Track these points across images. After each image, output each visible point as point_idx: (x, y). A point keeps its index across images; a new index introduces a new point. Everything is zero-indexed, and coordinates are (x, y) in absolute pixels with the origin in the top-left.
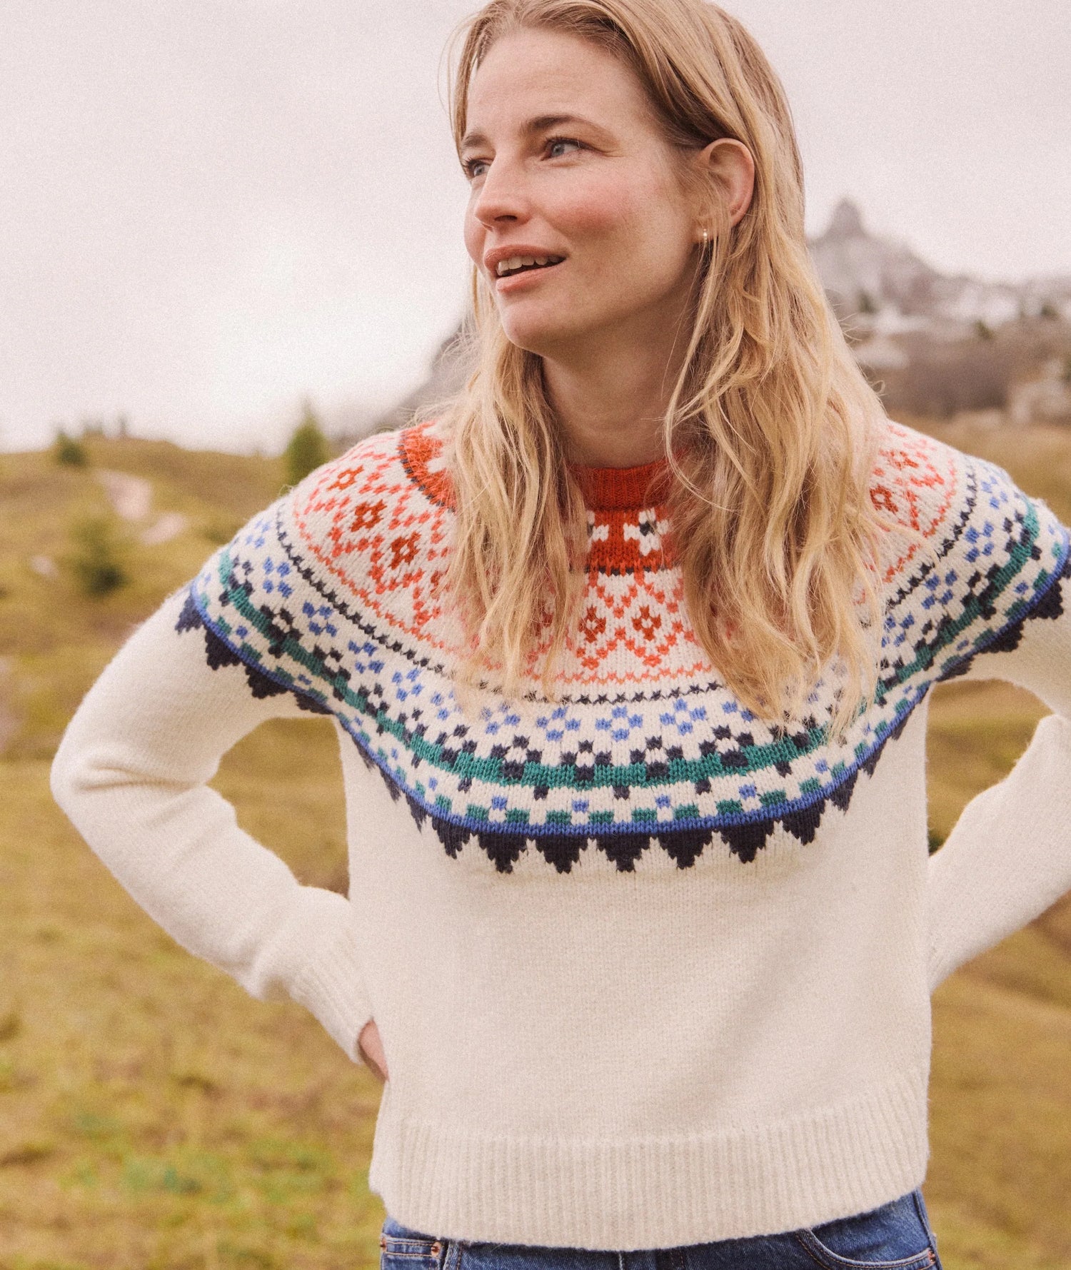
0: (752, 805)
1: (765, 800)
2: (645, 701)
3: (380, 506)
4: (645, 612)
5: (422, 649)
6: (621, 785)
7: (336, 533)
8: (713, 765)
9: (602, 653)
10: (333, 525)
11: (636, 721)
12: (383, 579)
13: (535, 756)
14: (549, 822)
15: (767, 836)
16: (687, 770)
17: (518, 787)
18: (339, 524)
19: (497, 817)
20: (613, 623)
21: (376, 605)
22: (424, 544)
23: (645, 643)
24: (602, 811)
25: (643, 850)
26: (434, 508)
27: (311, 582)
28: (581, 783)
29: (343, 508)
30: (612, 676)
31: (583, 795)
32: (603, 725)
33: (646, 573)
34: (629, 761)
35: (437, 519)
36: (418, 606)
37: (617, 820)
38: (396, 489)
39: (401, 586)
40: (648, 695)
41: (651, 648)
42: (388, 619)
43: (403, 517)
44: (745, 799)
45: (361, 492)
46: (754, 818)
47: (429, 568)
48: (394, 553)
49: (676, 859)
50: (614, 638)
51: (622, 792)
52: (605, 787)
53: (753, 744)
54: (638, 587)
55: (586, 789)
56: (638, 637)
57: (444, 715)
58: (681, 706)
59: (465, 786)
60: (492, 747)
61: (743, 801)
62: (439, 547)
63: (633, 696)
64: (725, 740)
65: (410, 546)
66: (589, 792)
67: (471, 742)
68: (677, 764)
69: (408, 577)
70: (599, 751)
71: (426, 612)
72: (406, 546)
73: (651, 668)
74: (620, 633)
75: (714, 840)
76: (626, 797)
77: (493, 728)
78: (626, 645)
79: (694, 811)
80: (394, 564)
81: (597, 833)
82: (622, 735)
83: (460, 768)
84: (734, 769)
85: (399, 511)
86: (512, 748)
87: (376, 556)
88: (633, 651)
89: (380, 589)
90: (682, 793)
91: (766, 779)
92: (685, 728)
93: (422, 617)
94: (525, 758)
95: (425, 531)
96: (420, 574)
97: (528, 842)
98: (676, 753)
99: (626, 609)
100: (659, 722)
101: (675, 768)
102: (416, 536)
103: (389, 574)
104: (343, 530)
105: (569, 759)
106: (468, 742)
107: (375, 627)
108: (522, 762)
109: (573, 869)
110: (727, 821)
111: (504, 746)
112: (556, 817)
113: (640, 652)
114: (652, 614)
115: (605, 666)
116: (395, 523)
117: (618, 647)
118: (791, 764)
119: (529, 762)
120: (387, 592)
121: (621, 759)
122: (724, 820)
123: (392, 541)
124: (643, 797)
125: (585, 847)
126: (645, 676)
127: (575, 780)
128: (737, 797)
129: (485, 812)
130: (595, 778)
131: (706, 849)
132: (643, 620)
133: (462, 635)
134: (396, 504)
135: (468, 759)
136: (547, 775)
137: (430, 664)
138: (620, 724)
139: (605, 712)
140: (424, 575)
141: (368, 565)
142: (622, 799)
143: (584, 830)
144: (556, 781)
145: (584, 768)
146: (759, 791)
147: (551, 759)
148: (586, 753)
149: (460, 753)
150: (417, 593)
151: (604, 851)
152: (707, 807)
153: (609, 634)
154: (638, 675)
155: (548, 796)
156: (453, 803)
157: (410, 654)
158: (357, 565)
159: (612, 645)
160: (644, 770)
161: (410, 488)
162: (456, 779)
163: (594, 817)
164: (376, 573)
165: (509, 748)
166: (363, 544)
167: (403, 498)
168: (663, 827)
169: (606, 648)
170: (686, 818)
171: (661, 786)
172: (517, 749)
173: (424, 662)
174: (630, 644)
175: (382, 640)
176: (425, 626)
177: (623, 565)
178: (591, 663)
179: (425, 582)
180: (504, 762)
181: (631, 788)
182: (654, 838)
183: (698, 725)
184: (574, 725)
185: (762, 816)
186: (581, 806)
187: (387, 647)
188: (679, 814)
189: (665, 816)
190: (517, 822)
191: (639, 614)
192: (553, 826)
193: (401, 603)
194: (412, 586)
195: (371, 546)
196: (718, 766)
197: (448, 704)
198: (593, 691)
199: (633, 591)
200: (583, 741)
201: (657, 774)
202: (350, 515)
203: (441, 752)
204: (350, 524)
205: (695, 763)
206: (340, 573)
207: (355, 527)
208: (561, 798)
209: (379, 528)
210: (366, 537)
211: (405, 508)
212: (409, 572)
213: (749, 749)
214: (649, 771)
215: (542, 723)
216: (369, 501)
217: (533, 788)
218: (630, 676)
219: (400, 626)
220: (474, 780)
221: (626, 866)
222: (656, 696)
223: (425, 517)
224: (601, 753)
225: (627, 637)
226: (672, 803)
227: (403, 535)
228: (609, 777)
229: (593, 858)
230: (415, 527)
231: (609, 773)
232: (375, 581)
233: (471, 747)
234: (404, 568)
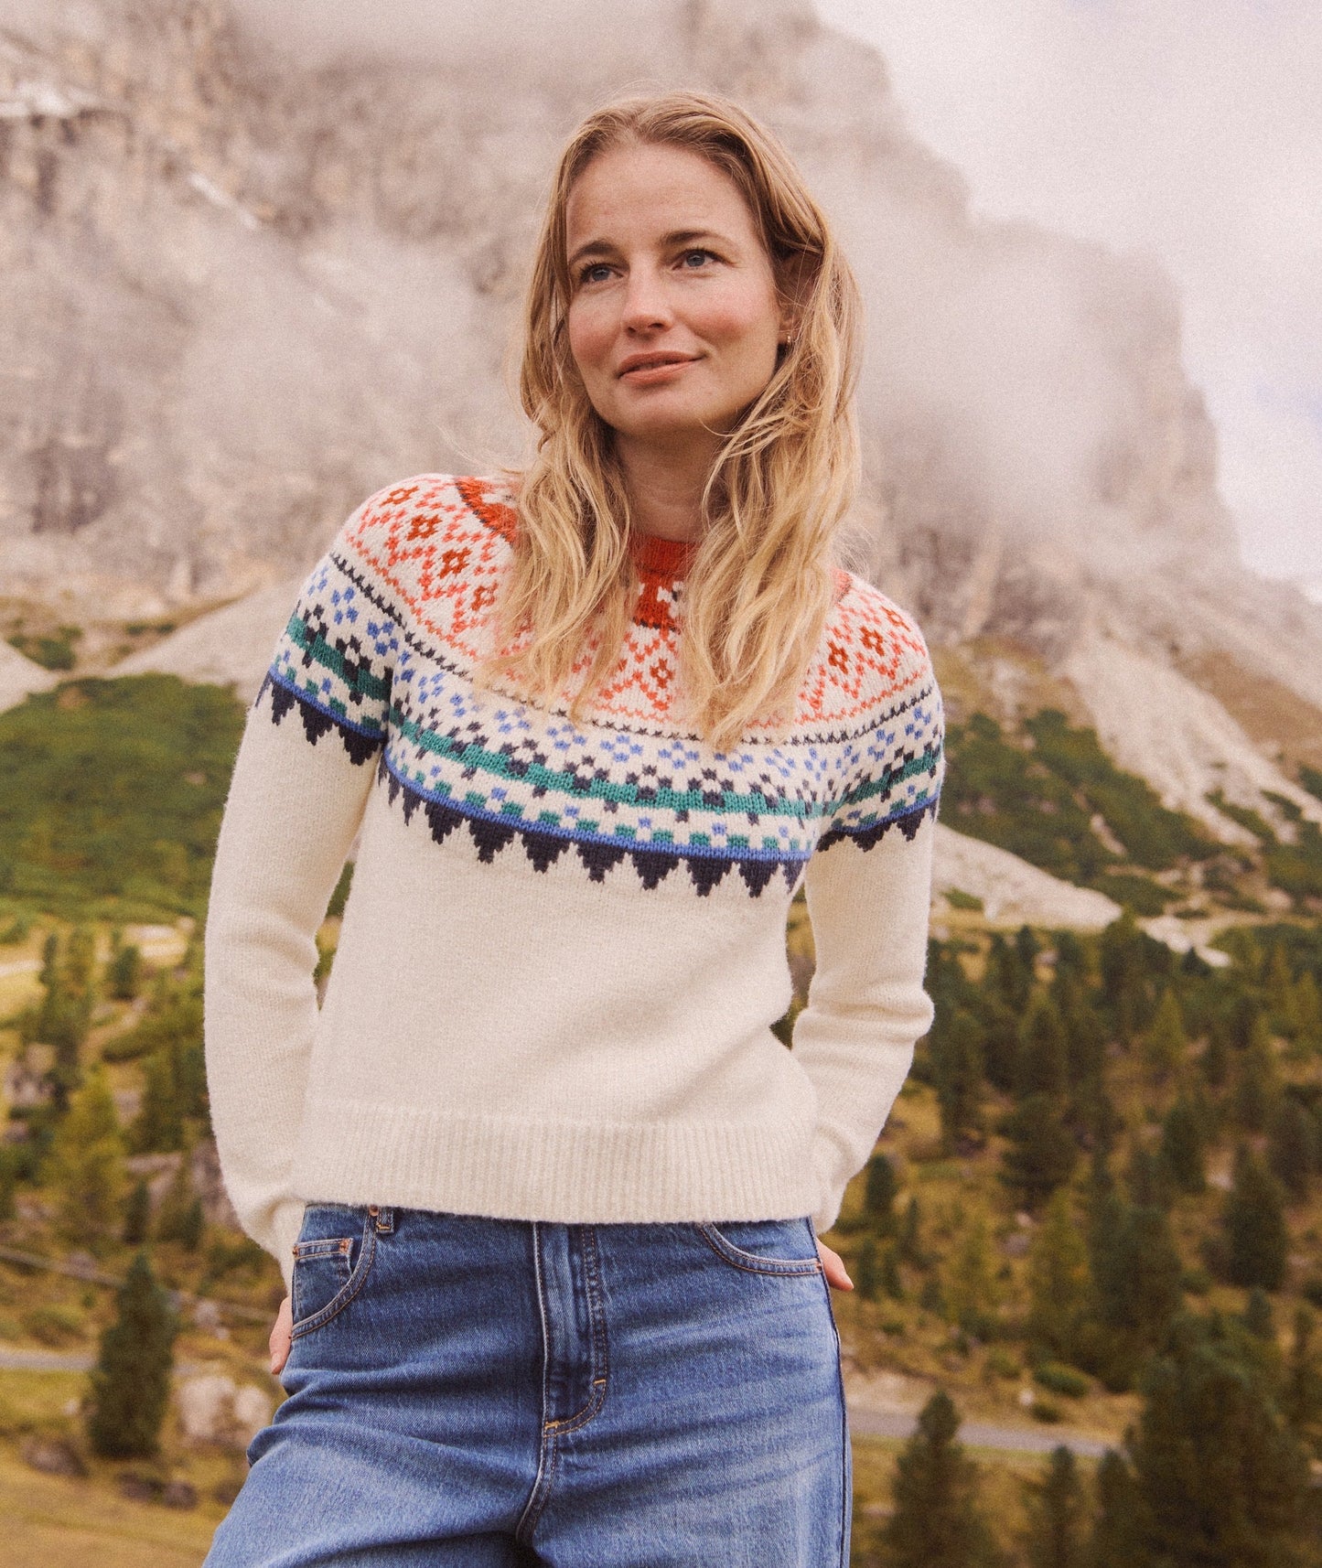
0: (719, 842)
1: (731, 840)
2: (648, 737)
3: (435, 520)
4: (663, 664)
5: (452, 656)
6: (612, 800)
7: (393, 542)
8: (696, 799)
9: (618, 688)
10: (390, 535)
11: (637, 749)
12: (430, 587)
13: (541, 759)
14: (540, 820)
15: (724, 874)
16: (672, 799)
17: (520, 783)
18: (396, 534)
19: (494, 806)
20: (633, 665)
21: (419, 612)
22: (474, 560)
23: (657, 689)
24: (589, 820)
25: (616, 863)
26: (487, 531)
27: (372, 599)
28: (578, 791)
29: (399, 520)
30: (624, 709)
31: (574, 802)
32: (607, 746)
33: (671, 632)
34: (624, 780)
35: (488, 541)
36: (458, 614)
37: (600, 830)
38: (451, 508)
39: (445, 595)
40: (651, 731)
41: (662, 695)
42: (427, 626)
43: (457, 533)
44: (715, 835)
45: (417, 506)
46: (717, 854)
47: (475, 581)
48: (444, 564)
49: (643, 878)
50: (631, 678)
51: (611, 806)
52: (598, 799)
53: (732, 791)
54: (661, 641)
55: (581, 797)
56: (653, 683)
57: (461, 712)
58: (678, 746)
59: (469, 774)
60: (501, 744)
61: (713, 836)
62: (487, 565)
63: (638, 729)
64: (711, 781)
65: (460, 560)
66: (582, 801)
67: (483, 737)
68: (665, 792)
69: (454, 589)
70: (600, 767)
71: (463, 622)
72: (456, 559)
73: (659, 711)
74: (638, 676)
75: (679, 867)
76: (614, 811)
77: (506, 728)
78: (641, 686)
79: (669, 836)
80: (444, 573)
81: (580, 839)
82: (622, 758)
83: (467, 759)
84: (712, 807)
85: (453, 527)
86: (521, 748)
87: (428, 564)
88: (646, 693)
89: (427, 596)
90: (663, 818)
91: (736, 823)
92: (679, 764)
93: (459, 626)
94: (531, 759)
95: (477, 549)
96: (464, 587)
97: (516, 834)
98: (666, 783)
99: (647, 657)
100: (657, 755)
101: (663, 795)
102: (466, 552)
103: (436, 583)
104: (400, 539)
105: (571, 768)
106: (480, 736)
107: (414, 634)
108: (528, 762)
109: (549, 869)
110: (694, 851)
111: (514, 745)
112: (548, 816)
113: (652, 696)
114: (668, 667)
115: (618, 699)
116: (449, 537)
117: (634, 687)
118: (760, 817)
119: (535, 762)
120: (432, 599)
121: (618, 777)
122: (693, 850)
123: (444, 552)
124: (629, 815)
125: (566, 849)
126: (652, 716)
127: (572, 788)
128: (709, 832)
129: (484, 800)
130: (591, 790)
131: (671, 874)
132: (660, 671)
133: (493, 646)
134: (451, 521)
135: (477, 750)
136: (549, 777)
137: (456, 670)
138: (622, 748)
139: (611, 736)
140: (469, 588)
141: (419, 573)
142: (610, 812)
143: (569, 834)
144: (555, 785)
145: (583, 779)
146: (729, 832)
147: (555, 764)
148: (587, 767)
149: (469, 746)
150: (459, 603)
151: (582, 857)
152: (682, 836)
153: (627, 674)
154: (646, 714)
155: (545, 796)
156: (454, 789)
157: (440, 660)
158: (409, 573)
159: (629, 684)
160: (636, 791)
161: (464, 510)
162: (461, 767)
163: (580, 824)
164: (426, 581)
165: (518, 747)
166: (418, 552)
167: (457, 517)
168: (639, 845)
169: (622, 684)
170: (661, 842)
171: (646, 809)
172: (525, 749)
173: (451, 668)
174: (644, 687)
175: (418, 647)
176: (461, 634)
177: (651, 621)
178: (608, 695)
179: (469, 597)
180: (511, 759)
181: (620, 804)
182: (629, 854)
183: (690, 764)
184: (581, 740)
185: (725, 854)
186: (572, 812)
187: (421, 654)
188: (656, 836)
189: (644, 835)
190: (511, 814)
191: (657, 665)
192: (543, 825)
193: (441, 611)
194: (456, 596)
195: (424, 555)
196: (699, 802)
197: (466, 704)
198: (603, 717)
199: (656, 644)
200: (586, 756)
201: (646, 796)
202: (405, 526)
203: (450, 743)
204: (406, 533)
205: (680, 795)
206: (395, 582)
207: (412, 536)
208: (557, 801)
209: (432, 540)
210: (421, 546)
211: (459, 526)
212: (455, 584)
213: (728, 793)
214: (640, 793)
215: (553, 732)
216: (425, 515)
217: (533, 787)
218: (639, 713)
219: (437, 634)
220: (479, 770)
221: (597, 876)
222: (658, 734)
223: (477, 537)
224: (601, 769)
225: (643, 681)
226: (653, 825)
227: (455, 549)
228: (603, 791)
229: (570, 862)
230: (467, 543)
231: (605, 787)
232: (423, 588)
233: (482, 741)
234: (451, 579)
